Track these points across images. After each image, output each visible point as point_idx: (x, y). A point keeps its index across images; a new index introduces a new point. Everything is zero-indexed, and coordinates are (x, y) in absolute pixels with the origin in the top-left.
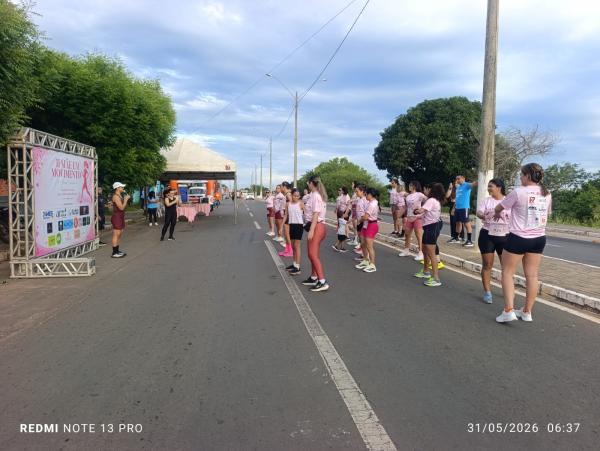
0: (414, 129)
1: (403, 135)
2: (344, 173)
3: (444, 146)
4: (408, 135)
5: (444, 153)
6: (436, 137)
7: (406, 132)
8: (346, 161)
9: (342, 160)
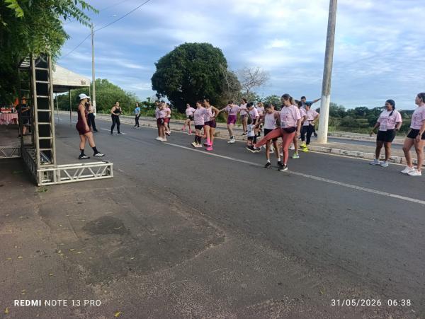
0: (182, 63)
1: (175, 66)
2: (110, 91)
3: (203, 77)
4: (178, 67)
5: (203, 81)
6: (198, 69)
7: (177, 64)
8: (107, 82)
9: (104, 81)
